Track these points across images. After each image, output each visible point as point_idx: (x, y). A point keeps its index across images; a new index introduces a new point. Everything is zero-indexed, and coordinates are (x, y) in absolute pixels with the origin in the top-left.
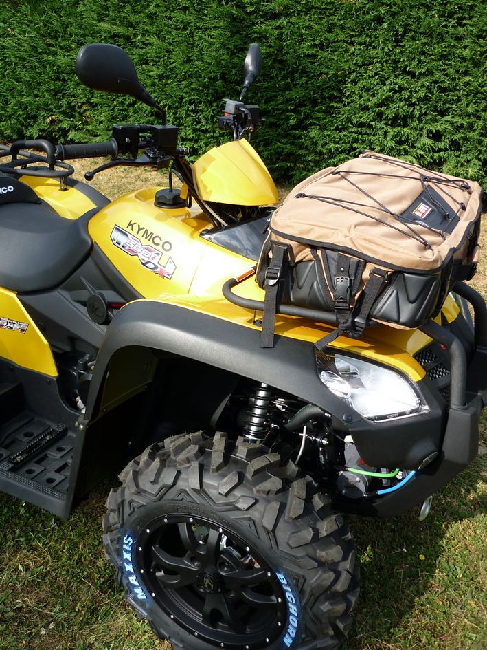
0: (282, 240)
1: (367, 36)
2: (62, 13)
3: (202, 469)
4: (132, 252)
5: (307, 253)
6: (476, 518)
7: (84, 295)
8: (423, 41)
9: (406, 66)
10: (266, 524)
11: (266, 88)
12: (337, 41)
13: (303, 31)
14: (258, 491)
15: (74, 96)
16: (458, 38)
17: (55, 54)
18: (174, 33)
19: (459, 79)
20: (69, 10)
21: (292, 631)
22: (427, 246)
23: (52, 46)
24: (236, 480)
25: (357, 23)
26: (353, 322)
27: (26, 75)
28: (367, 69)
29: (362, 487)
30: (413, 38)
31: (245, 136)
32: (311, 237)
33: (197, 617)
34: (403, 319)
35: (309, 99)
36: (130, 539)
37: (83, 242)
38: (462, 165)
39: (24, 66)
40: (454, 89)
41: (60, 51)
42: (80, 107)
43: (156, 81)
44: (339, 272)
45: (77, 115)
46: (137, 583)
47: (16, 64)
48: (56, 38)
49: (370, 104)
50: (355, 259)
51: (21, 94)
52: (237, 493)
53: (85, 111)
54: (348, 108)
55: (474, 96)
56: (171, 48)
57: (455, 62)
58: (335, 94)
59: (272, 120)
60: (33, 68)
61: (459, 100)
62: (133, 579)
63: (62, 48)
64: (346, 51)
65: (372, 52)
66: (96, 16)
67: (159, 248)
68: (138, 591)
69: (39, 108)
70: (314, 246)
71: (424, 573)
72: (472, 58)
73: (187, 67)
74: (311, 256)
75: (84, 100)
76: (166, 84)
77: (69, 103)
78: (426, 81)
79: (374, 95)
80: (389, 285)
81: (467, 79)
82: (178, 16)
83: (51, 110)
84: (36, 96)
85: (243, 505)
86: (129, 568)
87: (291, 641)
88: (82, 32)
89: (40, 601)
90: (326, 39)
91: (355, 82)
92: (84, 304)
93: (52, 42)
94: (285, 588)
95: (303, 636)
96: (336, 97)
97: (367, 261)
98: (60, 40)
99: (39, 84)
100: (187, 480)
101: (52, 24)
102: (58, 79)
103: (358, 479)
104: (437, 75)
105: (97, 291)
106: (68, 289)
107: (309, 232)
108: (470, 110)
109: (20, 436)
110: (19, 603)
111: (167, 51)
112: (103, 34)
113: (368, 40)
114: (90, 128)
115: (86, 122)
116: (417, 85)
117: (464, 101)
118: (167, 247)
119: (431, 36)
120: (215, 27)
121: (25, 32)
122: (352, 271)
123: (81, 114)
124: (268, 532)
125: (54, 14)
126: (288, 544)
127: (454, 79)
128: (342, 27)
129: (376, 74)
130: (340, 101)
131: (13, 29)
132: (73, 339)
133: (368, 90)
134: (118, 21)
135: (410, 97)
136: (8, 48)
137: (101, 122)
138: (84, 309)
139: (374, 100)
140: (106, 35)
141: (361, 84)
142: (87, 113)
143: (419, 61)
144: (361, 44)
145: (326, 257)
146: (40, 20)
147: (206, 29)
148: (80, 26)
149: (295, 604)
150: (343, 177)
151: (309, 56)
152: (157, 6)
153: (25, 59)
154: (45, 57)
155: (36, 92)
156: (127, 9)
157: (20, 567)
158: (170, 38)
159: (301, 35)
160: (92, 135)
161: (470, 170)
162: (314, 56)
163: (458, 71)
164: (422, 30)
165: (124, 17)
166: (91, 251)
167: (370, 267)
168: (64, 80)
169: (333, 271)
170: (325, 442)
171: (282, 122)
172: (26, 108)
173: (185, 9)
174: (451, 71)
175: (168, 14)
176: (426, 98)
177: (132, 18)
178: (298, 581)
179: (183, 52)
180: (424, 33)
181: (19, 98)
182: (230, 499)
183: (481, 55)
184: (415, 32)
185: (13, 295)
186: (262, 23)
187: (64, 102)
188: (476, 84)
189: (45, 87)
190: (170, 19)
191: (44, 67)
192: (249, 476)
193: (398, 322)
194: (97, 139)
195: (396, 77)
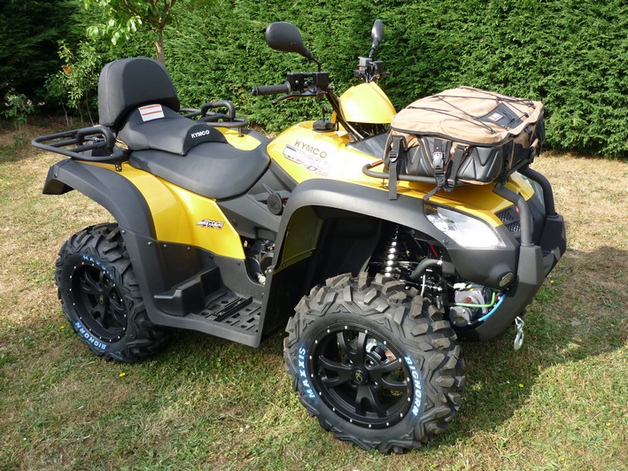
0: (399, 134)
1: (477, 14)
2: (221, 16)
3: (352, 290)
4: (298, 162)
5: (415, 141)
6: (567, 364)
7: (265, 196)
8: (526, 15)
9: (513, 37)
10: (396, 320)
11: (394, 64)
12: (452, 21)
13: (423, 15)
14: (390, 300)
15: (231, 82)
16: (556, 10)
17: (215, 49)
18: (314, 25)
19: (559, 44)
20: (226, 13)
21: (418, 402)
22: (493, 132)
23: (213, 42)
24: (375, 293)
25: (467, 5)
26: (446, 181)
27: (192, 68)
28: (478, 42)
29: (467, 317)
30: (517, 13)
31: (375, 80)
32: (417, 129)
33: (352, 409)
34: (478, 177)
35: (431, 70)
36: (304, 350)
37: (264, 159)
38: (567, 116)
39: (190, 61)
40: (557, 53)
41: (219, 46)
42: (237, 91)
43: (301, 65)
44: (435, 150)
45: (234, 97)
46: (308, 386)
47: (183, 59)
48: (216, 36)
49: (483, 70)
50: (445, 141)
51: (187, 83)
52: (376, 302)
53: (240, 94)
54: (465, 75)
55: (574, 58)
56: (312, 37)
57: (555, 30)
58: (453, 64)
59: (400, 90)
60: (197, 62)
61: (561, 61)
62: (306, 383)
63: (221, 44)
64: (461, 28)
65: (483, 28)
66: (249, 16)
67: (318, 156)
68: (309, 391)
69: (202, 94)
70: (418, 136)
71: (523, 395)
72: (569, 26)
73: (326, 51)
74: (417, 143)
75: (240, 85)
76: (309, 66)
77: (227, 89)
78: (530, 48)
79: (486, 63)
80: (468, 156)
81: (566, 43)
82: (317, 10)
83: (212, 95)
84: (200, 84)
85: (380, 309)
86: (303, 374)
87: (417, 411)
88: (237, 29)
89: (237, 414)
90: (442, 20)
91: (469, 53)
92: (265, 202)
93: (214, 39)
94: (411, 368)
95: (426, 404)
96: (454, 67)
97: (453, 141)
98: (219, 37)
99: (202, 74)
100: (343, 298)
101: (212, 25)
102: (218, 69)
103: (464, 311)
104: (539, 42)
105: (275, 192)
106: (254, 193)
107: (415, 126)
108: (571, 69)
109: (219, 303)
110: (222, 415)
111: (309, 40)
112: (255, 29)
113: (479, 17)
114: (245, 107)
115: (242, 103)
116: (523, 52)
117: (565, 62)
118: (323, 155)
119: (532, 10)
120: (348, 17)
121: (191, 33)
122: (444, 148)
123: (237, 97)
124: (398, 326)
125: (214, 17)
126: (412, 334)
127: (554, 45)
128: (456, 9)
129: (487, 45)
130: (458, 69)
131: (181, 31)
132: (257, 229)
133: (480, 60)
134: (267, 19)
135: (517, 62)
136: (177, 47)
137: (254, 102)
138: (265, 206)
139: (487, 67)
140: (258, 30)
141: (474, 55)
142: (242, 95)
143: (524, 31)
144: (473, 21)
145: (427, 141)
146: (203, 22)
147: (341, 19)
148: (236, 25)
149: (419, 380)
150: (440, 99)
151: (429, 34)
152: (300, 4)
153: (191, 55)
154: (207, 52)
155: (199, 81)
156: (275, 8)
157: (221, 395)
158: (311, 29)
159: (421, 18)
160: (246, 113)
161: (574, 120)
162: (433, 34)
163: (558, 38)
164: (524, 6)
165: (272, 15)
166: (270, 164)
167: (455, 145)
168: (224, 70)
169: (432, 150)
170: (440, 289)
171: (409, 91)
172: (191, 95)
173: (323, 4)
174: (552, 39)
175: (309, 10)
176: (531, 63)
177: (279, 15)
178: (420, 360)
179: (323, 40)
180: (526, 9)
181: (185, 87)
182: (372, 306)
183: (578, 22)
184: (519, 8)
185: (213, 203)
186: (387, 10)
187: (223, 88)
188: (574, 47)
189: (207, 77)
190: (311, 13)
191: (207, 60)
192: (384, 292)
193: (475, 179)
194: (251, 117)
195: (504, 47)
